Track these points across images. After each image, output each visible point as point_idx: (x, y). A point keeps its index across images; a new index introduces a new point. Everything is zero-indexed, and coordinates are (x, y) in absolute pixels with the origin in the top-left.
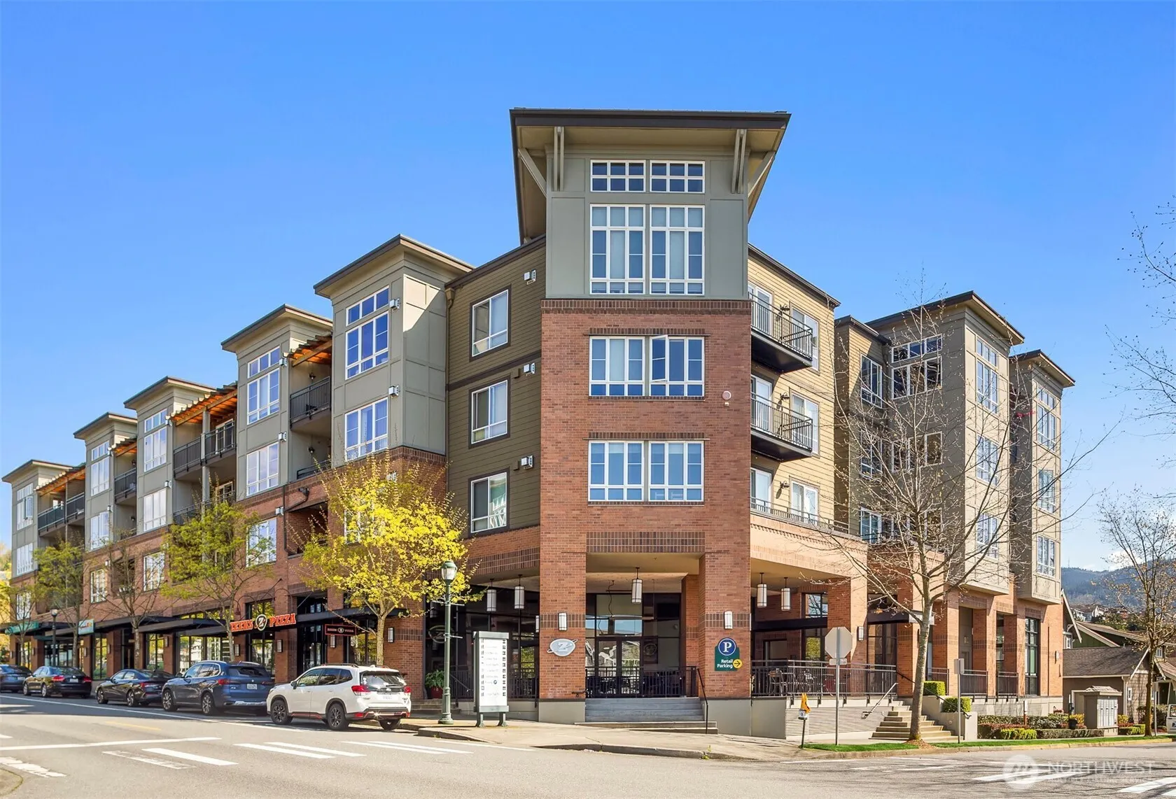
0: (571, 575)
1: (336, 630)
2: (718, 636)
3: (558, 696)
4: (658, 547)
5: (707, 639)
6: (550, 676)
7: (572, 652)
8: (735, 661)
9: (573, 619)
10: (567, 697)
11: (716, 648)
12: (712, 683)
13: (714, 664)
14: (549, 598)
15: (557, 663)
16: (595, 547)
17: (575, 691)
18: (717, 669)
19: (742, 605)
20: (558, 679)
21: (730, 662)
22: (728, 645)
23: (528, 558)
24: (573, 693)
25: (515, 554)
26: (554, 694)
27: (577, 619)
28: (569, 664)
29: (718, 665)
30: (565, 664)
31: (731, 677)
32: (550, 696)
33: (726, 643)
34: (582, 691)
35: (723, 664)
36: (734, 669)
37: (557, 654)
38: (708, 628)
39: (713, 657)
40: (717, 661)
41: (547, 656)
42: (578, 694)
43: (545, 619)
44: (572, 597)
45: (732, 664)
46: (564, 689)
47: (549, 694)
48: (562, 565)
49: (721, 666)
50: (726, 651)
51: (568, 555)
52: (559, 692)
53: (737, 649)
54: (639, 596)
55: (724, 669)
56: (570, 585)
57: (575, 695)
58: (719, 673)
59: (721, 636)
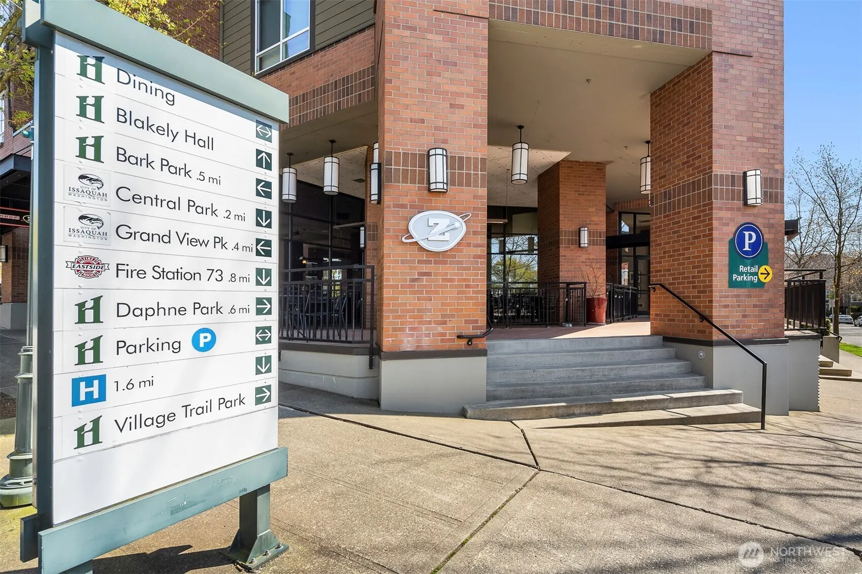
0: (455, 64)
1: (18, 218)
2: (732, 219)
3: (426, 343)
4: (630, 28)
5: (715, 223)
6: (408, 299)
7: (459, 244)
8: (762, 270)
9: (461, 168)
10: (447, 346)
11: (731, 242)
12: (724, 312)
13: (727, 274)
14: (406, 114)
15: (425, 268)
16: (507, 9)
17: (465, 332)
18: (732, 284)
19: (772, 161)
20: (428, 305)
21: (754, 270)
22: (750, 237)
23: (347, 92)
24: (459, 337)
25: (324, 90)
26: (419, 341)
27: (469, 168)
28: (450, 270)
29: (735, 276)
30: (441, 268)
31: (754, 301)
32: (408, 345)
33: (747, 233)
34: (479, 332)
35: (741, 274)
36: (760, 284)
37: (423, 244)
38: (716, 203)
39: (725, 260)
40: (733, 269)
41: (400, 250)
42: (470, 339)
43: (397, 164)
44: (458, 116)
45: (756, 274)
46: (440, 329)
47: (405, 340)
48: (436, 39)
49: (740, 279)
50: (747, 248)
51: (450, 17)
52: (428, 335)
53: (765, 245)
54: (524, 170)
55: (742, 284)
56: (454, 88)
57: (463, 342)
58: (736, 291)
59: (741, 220)
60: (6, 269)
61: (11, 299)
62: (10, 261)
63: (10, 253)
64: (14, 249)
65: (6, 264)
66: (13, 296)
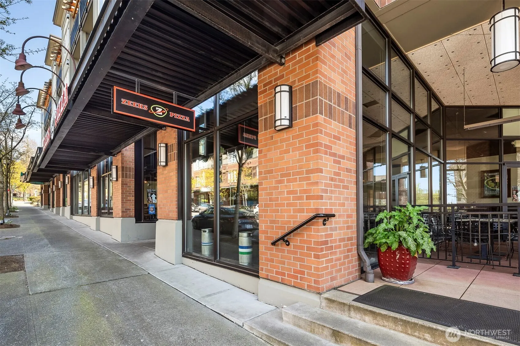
1: (145, 108)
60: (117, 187)
61: (121, 214)
62: (120, 180)
63: (120, 173)
64: (123, 168)
65: (117, 183)
66: (123, 212)
